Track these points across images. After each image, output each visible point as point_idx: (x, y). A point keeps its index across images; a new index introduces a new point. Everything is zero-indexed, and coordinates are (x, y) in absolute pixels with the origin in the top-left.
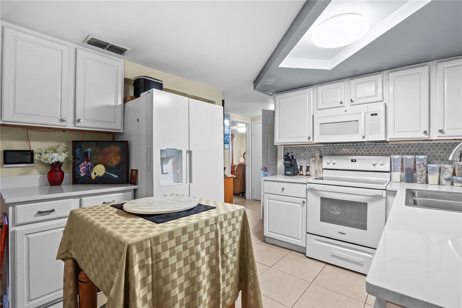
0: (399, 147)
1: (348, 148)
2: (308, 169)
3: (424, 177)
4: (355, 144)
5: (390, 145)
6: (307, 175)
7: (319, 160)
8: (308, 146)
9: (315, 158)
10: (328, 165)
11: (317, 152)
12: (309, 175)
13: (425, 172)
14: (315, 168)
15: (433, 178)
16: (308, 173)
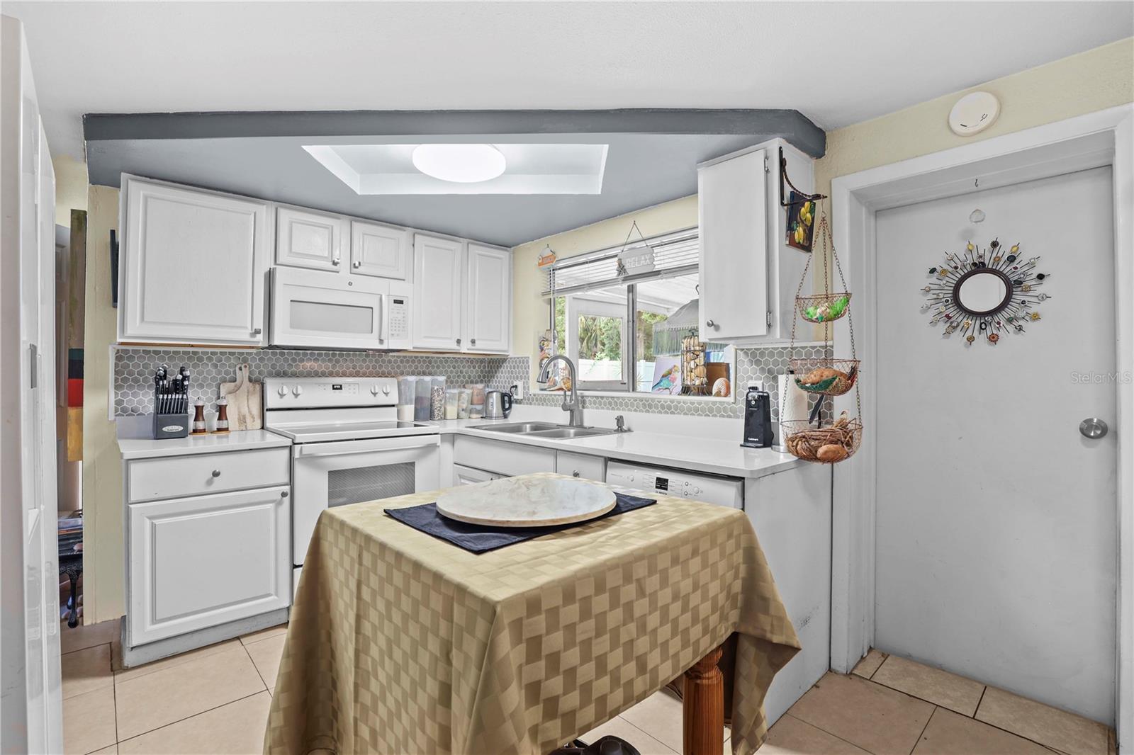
0: (402, 361)
1: (316, 360)
2: (222, 411)
3: (443, 409)
4: (331, 352)
5: (390, 358)
6: (219, 430)
7: (248, 387)
8: (210, 350)
9: (233, 384)
10: (281, 400)
11: (240, 369)
12: (227, 429)
13: (443, 402)
14: (239, 408)
15: (452, 411)
16: (224, 424)
